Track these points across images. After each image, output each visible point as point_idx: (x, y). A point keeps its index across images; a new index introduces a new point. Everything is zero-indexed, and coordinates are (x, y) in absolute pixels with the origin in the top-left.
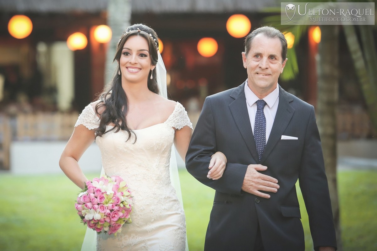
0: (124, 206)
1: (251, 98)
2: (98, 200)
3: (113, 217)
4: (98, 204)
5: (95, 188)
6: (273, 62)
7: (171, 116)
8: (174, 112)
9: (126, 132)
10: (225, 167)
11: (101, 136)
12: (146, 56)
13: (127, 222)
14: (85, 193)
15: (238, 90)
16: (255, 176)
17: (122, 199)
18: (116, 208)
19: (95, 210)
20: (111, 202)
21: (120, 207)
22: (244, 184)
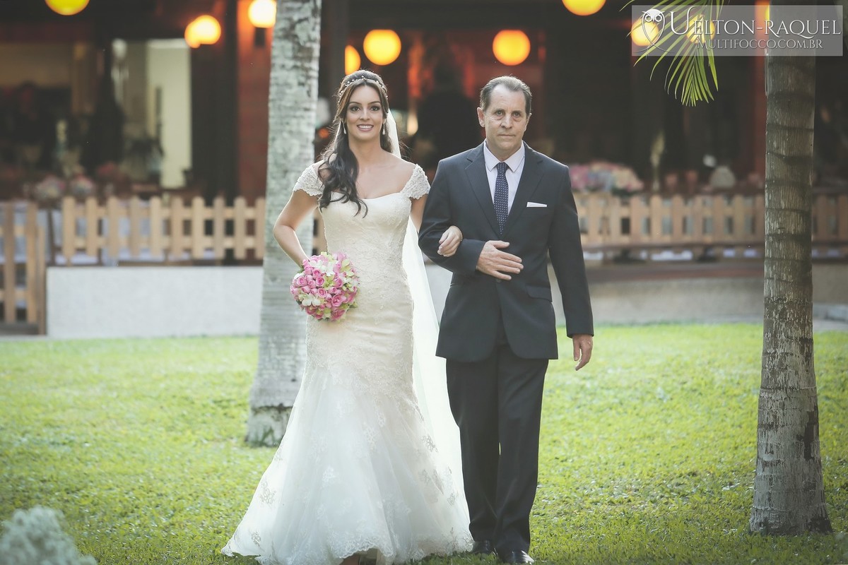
0: (348, 289)
1: (491, 161)
2: (316, 283)
3: (334, 302)
4: (317, 288)
5: (313, 268)
6: (517, 119)
7: (408, 183)
8: (412, 177)
9: (355, 203)
10: (459, 243)
11: (326, 207)
12: (378, 108)
13: (352, 307)
14: (302, 274)
15: (476, 151)
16: (493, 253)
17: (345, 280)
18: (338, 292)
19: (314, 294)
20: (332, 284)
21: (342, 291)
22: (479, 262)
